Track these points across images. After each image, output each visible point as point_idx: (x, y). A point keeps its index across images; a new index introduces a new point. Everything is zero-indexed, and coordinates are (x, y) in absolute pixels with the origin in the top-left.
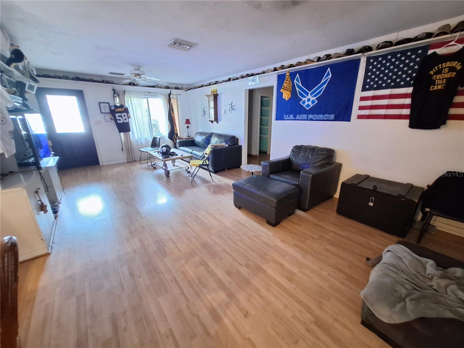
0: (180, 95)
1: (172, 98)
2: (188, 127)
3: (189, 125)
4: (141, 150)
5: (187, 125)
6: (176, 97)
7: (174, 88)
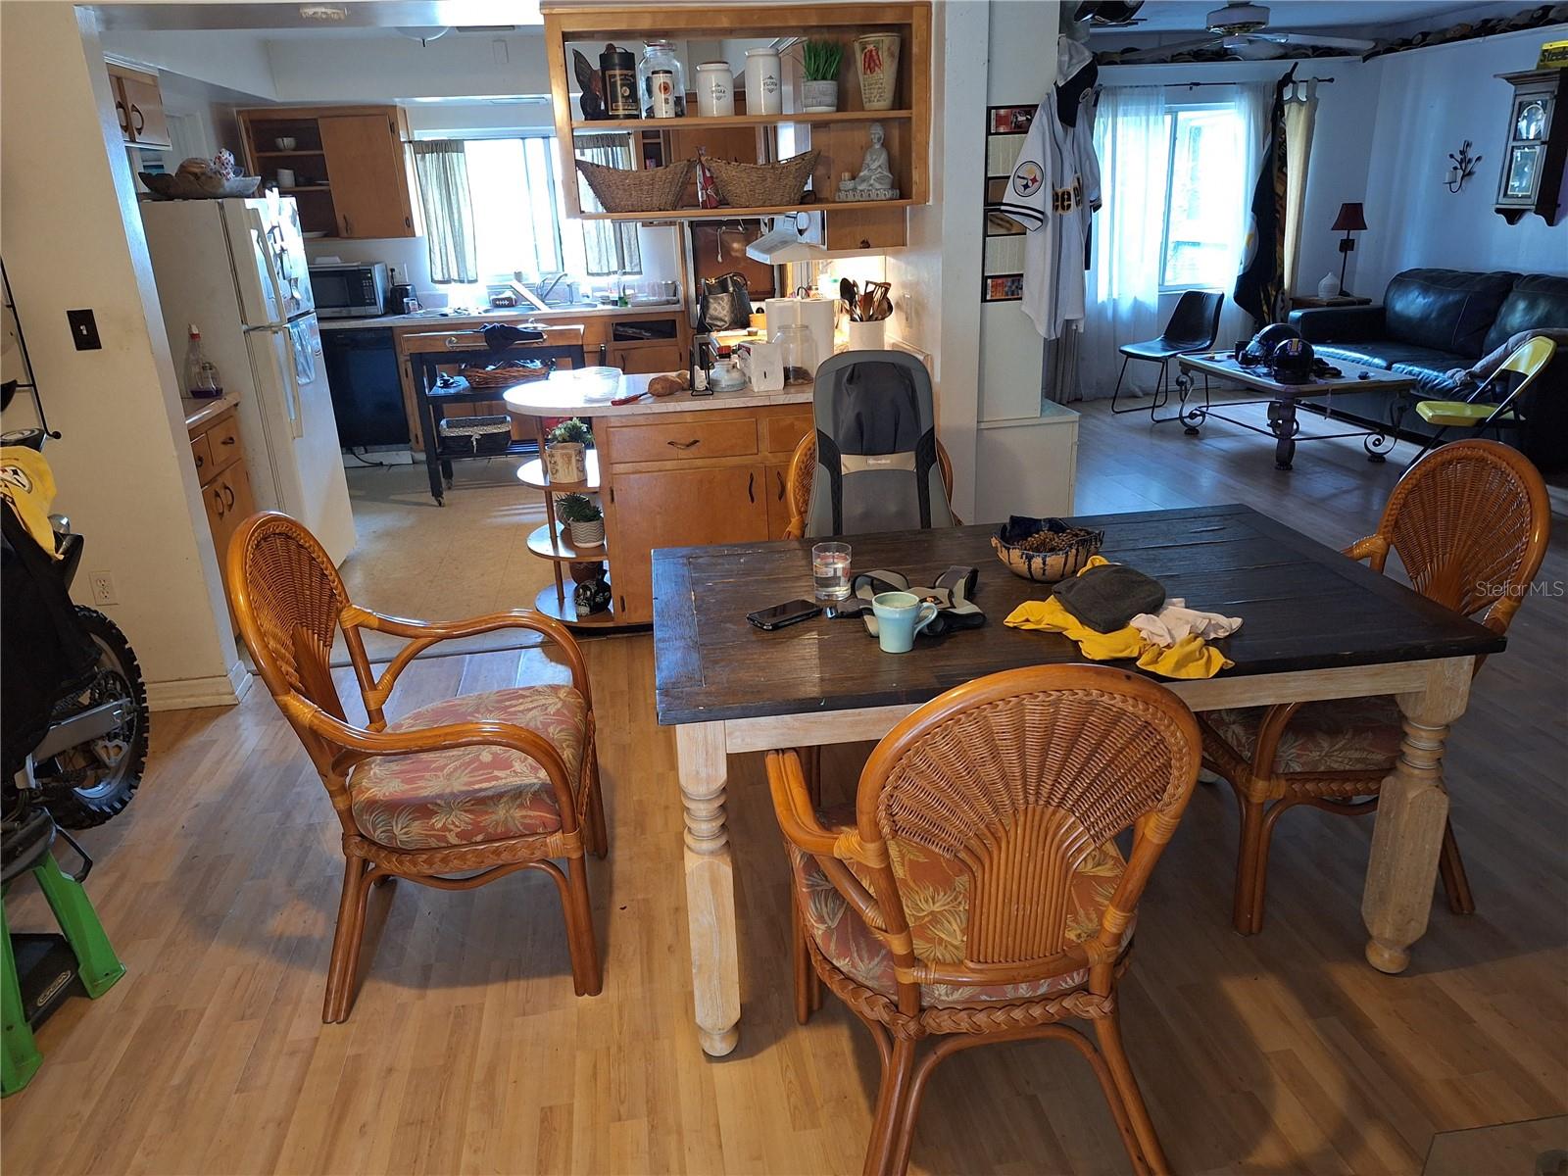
0: (1331, 80)
1: (1290, 101)
2: (1347, 246)
3: (1353, 234)
4: (1128, 349)
5: (1343, 234)
6: (1311, 97)
7: (1310, 52)
